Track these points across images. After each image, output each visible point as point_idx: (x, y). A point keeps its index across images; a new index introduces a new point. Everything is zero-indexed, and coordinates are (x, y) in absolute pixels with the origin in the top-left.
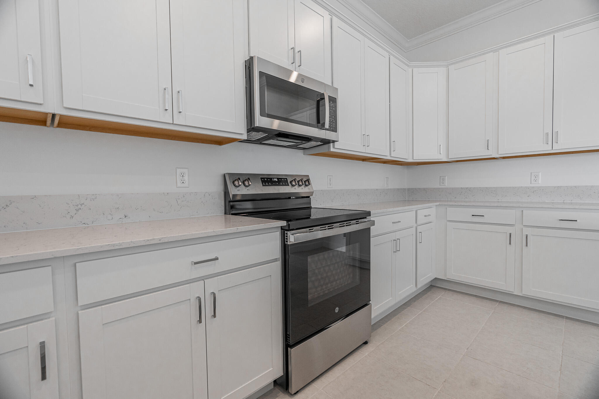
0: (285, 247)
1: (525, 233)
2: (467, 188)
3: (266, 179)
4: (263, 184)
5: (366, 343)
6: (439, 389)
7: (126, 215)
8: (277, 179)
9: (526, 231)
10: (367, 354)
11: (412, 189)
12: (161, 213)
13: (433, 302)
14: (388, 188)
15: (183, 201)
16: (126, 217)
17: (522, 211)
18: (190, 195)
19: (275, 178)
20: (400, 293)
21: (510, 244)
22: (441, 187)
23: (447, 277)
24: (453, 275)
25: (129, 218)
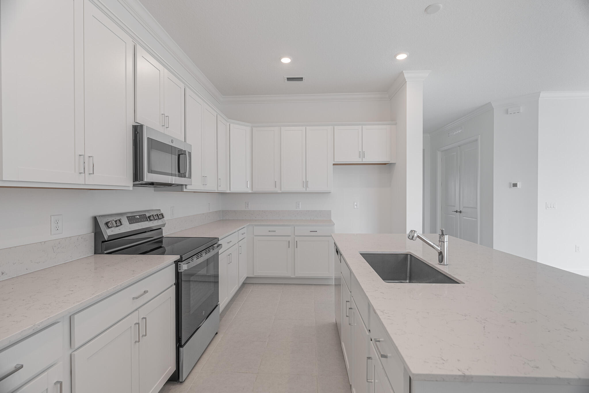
0: (178, 275)
1: (296, 240)
2: (263, 211)
3: (130, 218)
4: (129, 222)
5: (217, 333)
6: (268, 341)
7: (3, 272)
8: (139, 215)
9: (297, 239)
10: (220, 340)
11: (225, 211)
12: (38, 263)
13: (248, 294)
14: (209, 212)
15: (59, 248)
16: (3, 274)
17: (294, 227)
18: (65, 241)
19: (137, 215)
20: (231, 292)
21: (289, 247)
22: (246, 210)
23: (255, 275)
24: (258, 273)
25: (6, 274)
